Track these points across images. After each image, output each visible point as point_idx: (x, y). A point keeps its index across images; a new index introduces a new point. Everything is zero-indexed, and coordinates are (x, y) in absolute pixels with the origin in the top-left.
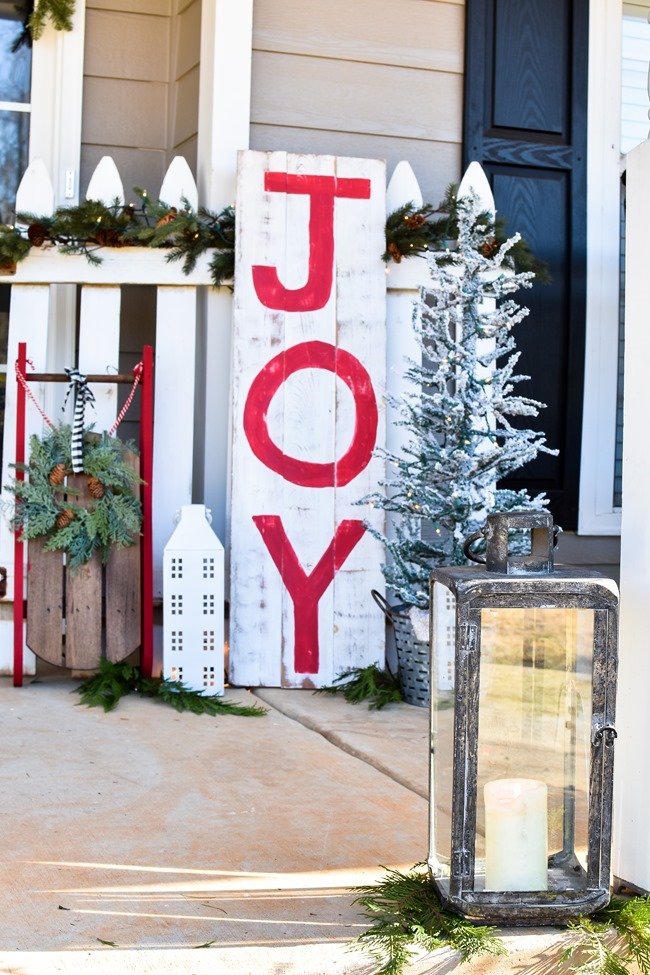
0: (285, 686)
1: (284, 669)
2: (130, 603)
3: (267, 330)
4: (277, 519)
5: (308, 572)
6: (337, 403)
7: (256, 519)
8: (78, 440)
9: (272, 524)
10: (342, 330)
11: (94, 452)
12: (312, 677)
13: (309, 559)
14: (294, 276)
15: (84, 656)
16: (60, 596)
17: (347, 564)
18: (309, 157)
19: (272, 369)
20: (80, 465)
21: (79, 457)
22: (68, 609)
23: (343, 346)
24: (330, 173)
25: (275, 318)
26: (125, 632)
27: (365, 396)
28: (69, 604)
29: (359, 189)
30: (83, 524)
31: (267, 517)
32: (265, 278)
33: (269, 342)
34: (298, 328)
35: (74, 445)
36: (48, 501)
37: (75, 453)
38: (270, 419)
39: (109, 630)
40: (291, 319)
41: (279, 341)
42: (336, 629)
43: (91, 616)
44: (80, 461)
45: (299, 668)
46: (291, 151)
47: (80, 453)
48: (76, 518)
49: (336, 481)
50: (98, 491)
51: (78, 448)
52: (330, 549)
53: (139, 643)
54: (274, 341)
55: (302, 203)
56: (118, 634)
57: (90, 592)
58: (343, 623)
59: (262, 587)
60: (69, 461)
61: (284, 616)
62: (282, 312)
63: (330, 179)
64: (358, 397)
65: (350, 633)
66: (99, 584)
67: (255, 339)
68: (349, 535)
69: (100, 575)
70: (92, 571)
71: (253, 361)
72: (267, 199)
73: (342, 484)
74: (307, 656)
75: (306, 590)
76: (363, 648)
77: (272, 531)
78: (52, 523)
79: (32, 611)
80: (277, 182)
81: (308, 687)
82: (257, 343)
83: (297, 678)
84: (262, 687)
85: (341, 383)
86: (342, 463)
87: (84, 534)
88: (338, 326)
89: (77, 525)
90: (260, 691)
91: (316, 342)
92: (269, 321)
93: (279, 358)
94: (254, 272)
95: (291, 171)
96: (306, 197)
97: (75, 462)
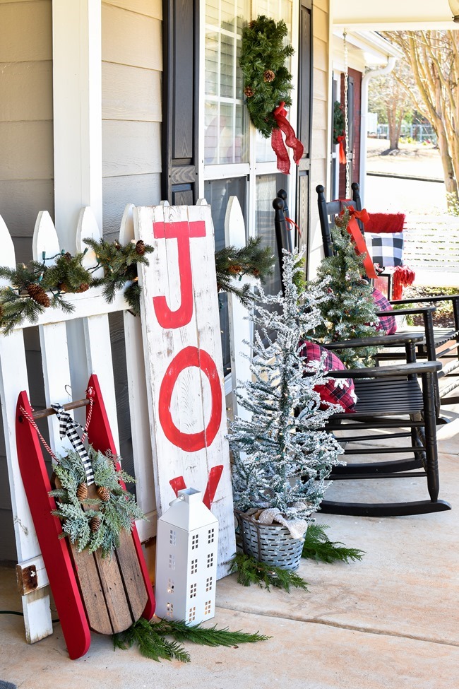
2: (135, 571)
3: (164, 345)
4: (181, 478)
6: (202, 388)
7: (171, 482)
9: (179, 483)
10: (200, 336)
14: (174, 304)
16: (98, 582)
17: (215, 499)
18: (175, 208)
19: (170, 373)
20: (92, 480)
21: (91, 474)
22: (105, 590)
23: (201, 348)
24: (186, 220)
25: (168, 334)
26: (138, 593)
27: (215, 380)
28: (105, 586)
29: (200, 229)
31: (176, 479)
32: (160, 303)
33: (166, 354)
34: (180, 339)
35: (86, 466)
36: (82, 515)
37: (88, 472)
38: (172, 410)
39: (130, 596)
40: (176, 334)
41: (171, 351)
43: (118, 590)
44: (92, 477)
47: (91, 471)
49: (206, 443)
50: (106, 496)
51: (90, 467)
52: (207, 490)
53: (147, 599)
54: (169, 352)
55: (173, 242)
56: (135, 596)
57: (113, 572)
62: (171, 330)
63: (184, 224)
64: (211, 382)
65: (220, 541)
66: (116, 564)
67: (160, 353)
68: (216, 474)
69: (115, 557)
71: (158, 368)
72: (155, 244)
73: (209, 445)
76: (227, 549)
79: (87, 600)
80: (160, 230)
82: (161, 355)
85: (203, 373)
86: (208, 429)
87: (111, 533)
88: (199, 333)
91: (189, 347)
92: (165, 338)
93: (172, 364)
94: (154, 302)
95: (167, 221)
96: (175, 240)
97: (89, 478)
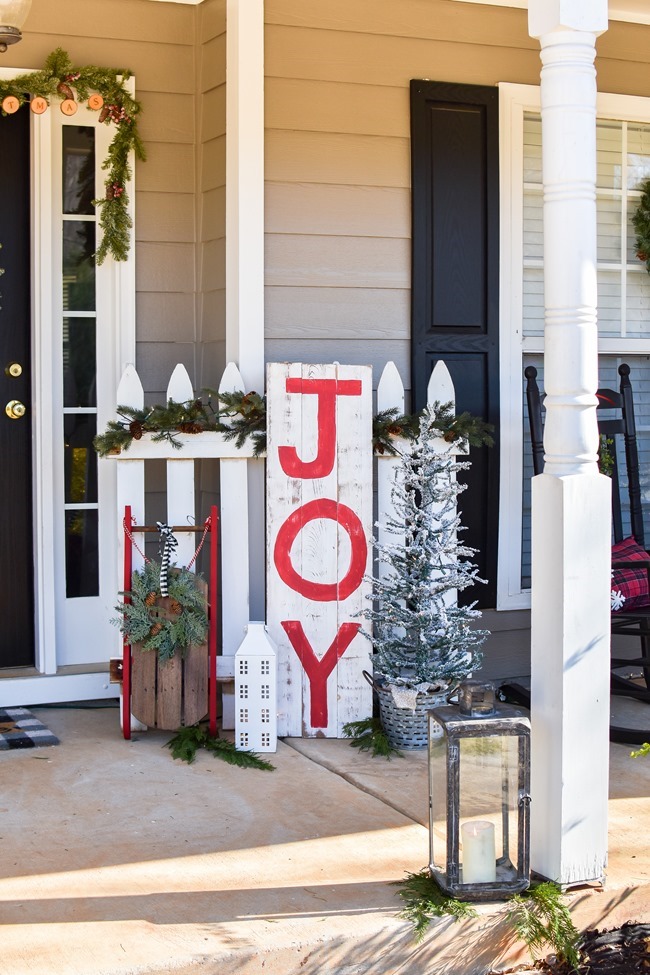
0: (305, 735)
1: (304, 724)
2: (201, 684)
3: (290, 492)
4: (298, 623)
5: (320, 659)
6: (338, 542)
7: (283, 623)
8: (165, 575)
9: (294, 627)
10: (342, 490)
11: (175, 583)
12: (323, 730)
13: (320, 650)
14: (308, 453)
15: (171, 720)
16: (153, 680)
17: (346, 654)
18: (318, 366)
19: (293, 520)
20: (166, 592)
21: (165, 587)
22: (159, 689)
23: (342, 502)
24: (333, 377)
25: (295, 484)
26: (197, 705)
27: (358, 537)
28: (160, 686)
29: (353, 388)
30: (168, 633)
31: (291, 622)
32: (287, 455)
33: (291, 501)
34: (311, 490)
35: (162, 579)
36: (144, 618)
37: (162, 584)
38: (293, 555)
39: (186, 703)
40: (307, 485)
41: (298, 500)
42: (339, 697)
43: (174, 694)
44: (166, 589)
45: (314, 724)
46: (304, 362)
47: (166, 584)
48: (163, 628)
49: (338, 596)
50: (179, 610)
51: (165, 581)
52: (334, 643)
53: (206, 712)
54: (295, 500)
55: (312, 400)
56: (193, 706)
57: (174, 677)
58: (344, 693)
59: (289, 670)
60: (159, 589)
61: (303, 689)
62: (300, 479)
63: (332, 381)
64: (353, 538)
65: (348, 700)
66: (180, 672)
67: (282, 499)
68: (347, 633)
69: (180, 666)
70: (176, 663)
71: (279, 514)
72: (289, 399)
73: (342, 599)
74: (319, 716)
75: (318, 671)
76: (357, 710)
77: (294, 632)
78: (147, 632)
79: (135, 691)
80: (295, 386)
81: (320, 736)
82: (283, 501)
83: (312, 731)
84: (289, 737)
85: (341, 528)
86: (343, 584)
87: (168, 640)
88: (339, 487)
89: (164, 633)
90: (289, 740)
91: (324, 499)
92: (291, 486)
93: (298, 512)
94: (279, 451)
95: (305, 377)
96: (315, 397)
97: (163, 590)
